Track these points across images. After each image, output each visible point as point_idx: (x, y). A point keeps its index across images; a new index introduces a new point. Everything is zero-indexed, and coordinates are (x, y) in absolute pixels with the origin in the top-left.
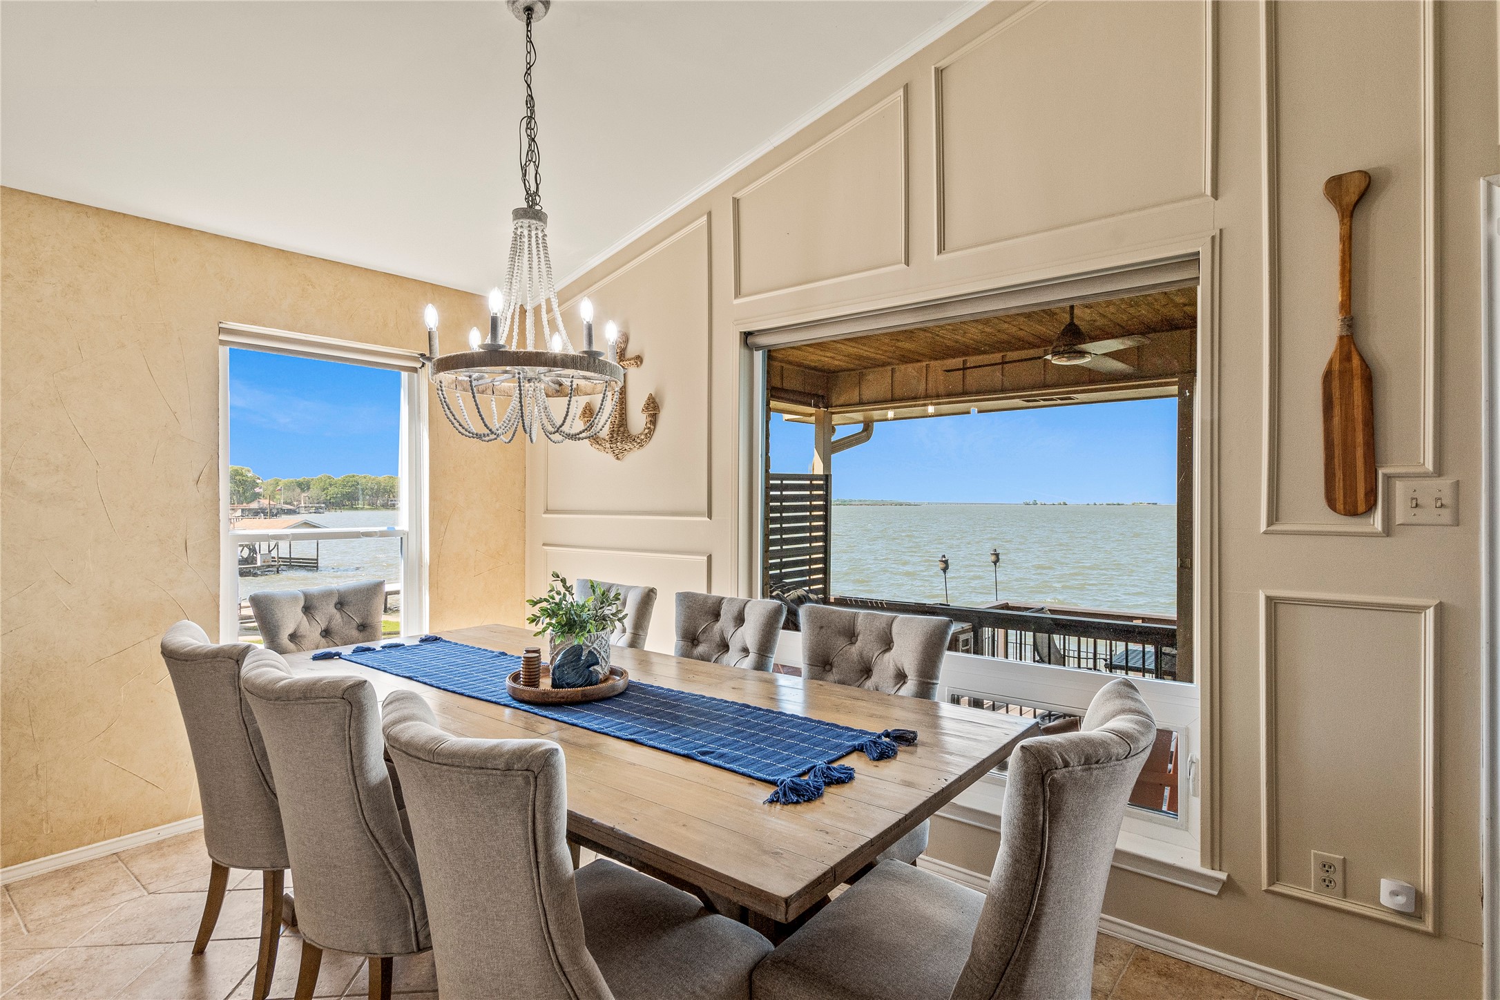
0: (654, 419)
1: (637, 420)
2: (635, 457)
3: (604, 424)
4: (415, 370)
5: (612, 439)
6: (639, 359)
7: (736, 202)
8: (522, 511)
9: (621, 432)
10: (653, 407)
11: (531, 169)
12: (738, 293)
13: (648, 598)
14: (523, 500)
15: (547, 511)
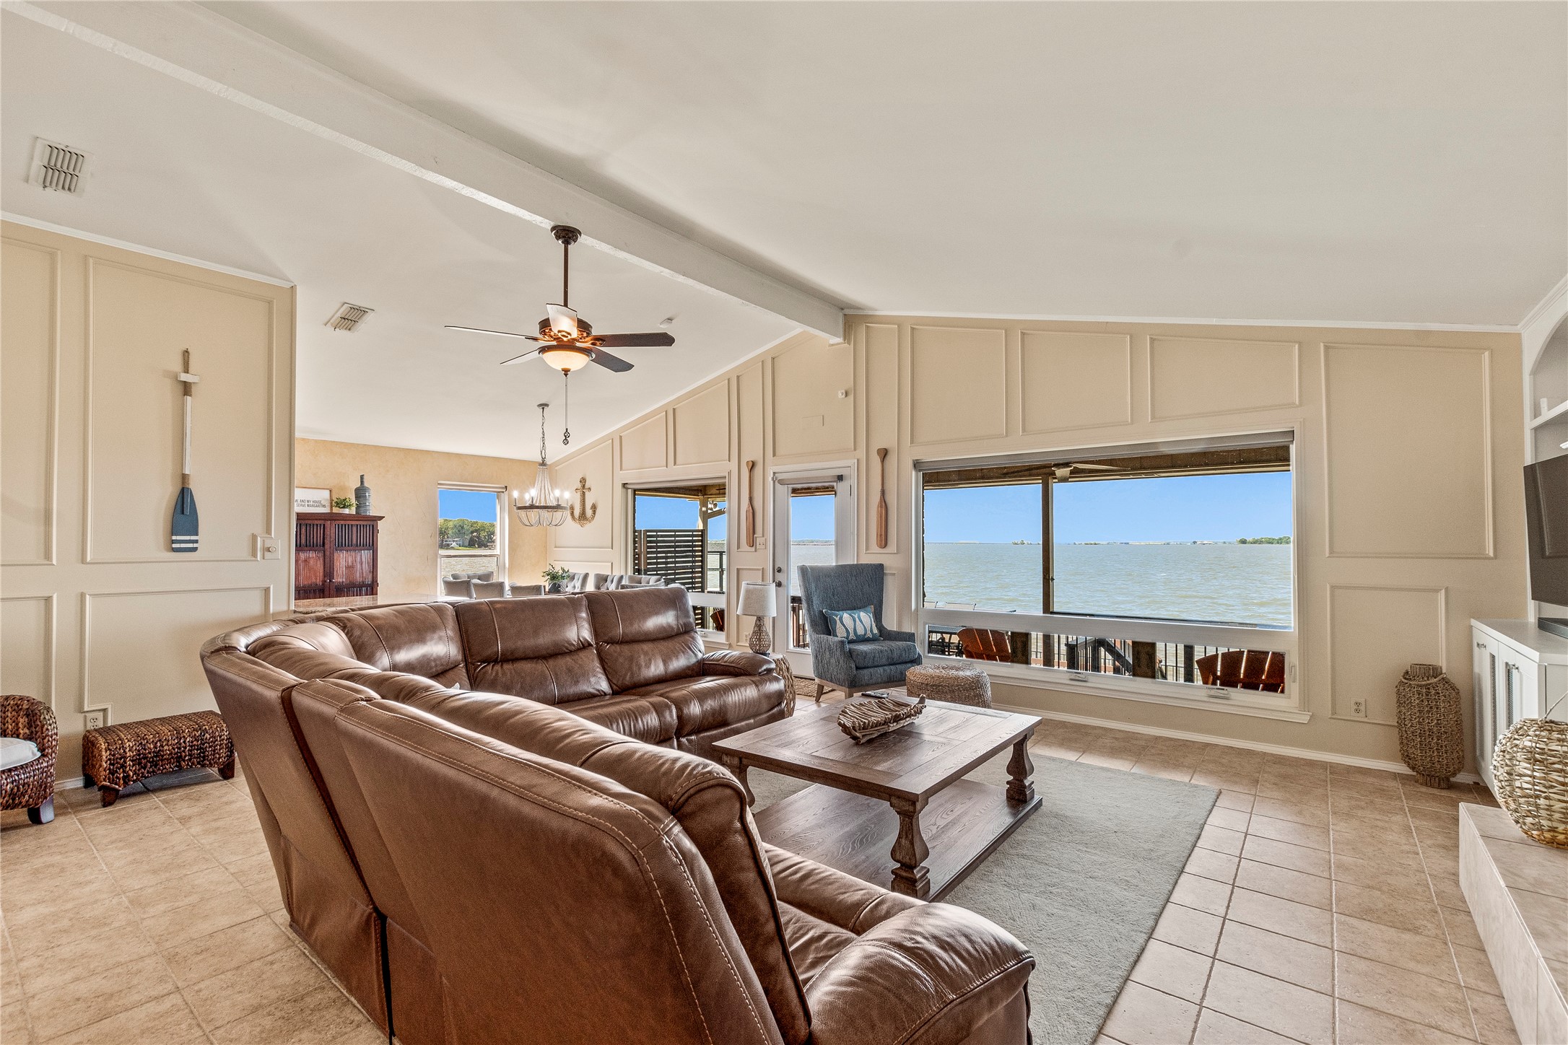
0: (594, 512)
1: (589, 512)
2: (588, 526)
3: (577, 512)
4: (503, 492)
5: (579, 519)
6: (590, 489)
7: (621, 437)
8: (546, 547)
9: (583, 515)
10: (594, 508)
11: (544, 451)
12: (621, 469)
13: (586, 576)
14: (546, 543)
15: (556, 547)
